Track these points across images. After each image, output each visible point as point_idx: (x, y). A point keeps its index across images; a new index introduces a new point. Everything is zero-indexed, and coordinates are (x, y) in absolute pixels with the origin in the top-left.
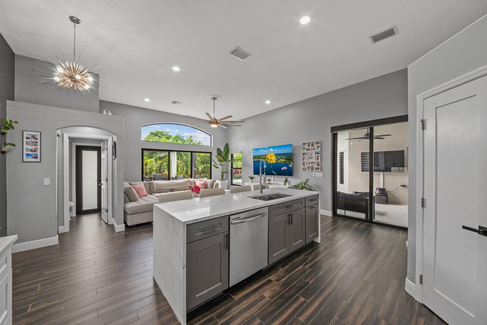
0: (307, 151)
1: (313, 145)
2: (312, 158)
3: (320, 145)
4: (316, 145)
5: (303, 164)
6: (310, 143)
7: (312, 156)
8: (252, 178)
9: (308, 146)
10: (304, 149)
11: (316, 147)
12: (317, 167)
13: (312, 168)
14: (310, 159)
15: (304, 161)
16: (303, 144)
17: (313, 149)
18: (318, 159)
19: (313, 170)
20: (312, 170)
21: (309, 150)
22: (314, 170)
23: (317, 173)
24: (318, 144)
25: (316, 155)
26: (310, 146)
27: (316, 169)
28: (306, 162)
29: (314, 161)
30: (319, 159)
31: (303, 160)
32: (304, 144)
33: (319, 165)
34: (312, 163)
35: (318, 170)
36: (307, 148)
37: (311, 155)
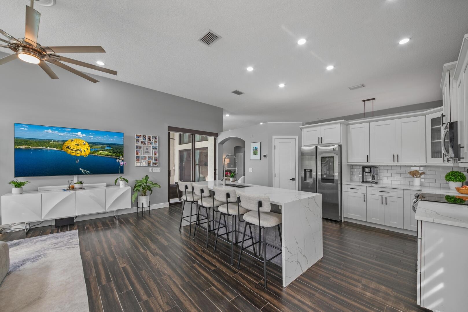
0: (142, 145)
1: (149, 139)
2: (149, 152)
3: (157, 140)
4: (154, 140)
5: (136, 158)
6: (146, 136)
7: (148, 151)
8: (19, 185)
9: (143, 139)
10: (138, 141)
11: (154, 141)
12: (154, 162)
13: (148, 163)
14: (146, 153)
15: (137, 156)
16: (136, 135)
17: (149, 144)
18: (155, 155)
19: (150, 165)
20: (148, 165)
21: (145, 143)
22: (152, 165)
23: (154, 169)
24: (156, 139)
25: (154, 150)
26: (145, 140)
27: (153, 164)
28: (141, 157)
29: (151, 155)
30: (158, 154)
31: (137, 154)
32: (138, 136)
33: (156, 160)
34: (149, 157)
35: (155, 165)
36: (142, 140)
37: (147, 149)
